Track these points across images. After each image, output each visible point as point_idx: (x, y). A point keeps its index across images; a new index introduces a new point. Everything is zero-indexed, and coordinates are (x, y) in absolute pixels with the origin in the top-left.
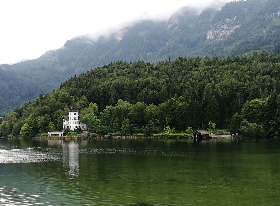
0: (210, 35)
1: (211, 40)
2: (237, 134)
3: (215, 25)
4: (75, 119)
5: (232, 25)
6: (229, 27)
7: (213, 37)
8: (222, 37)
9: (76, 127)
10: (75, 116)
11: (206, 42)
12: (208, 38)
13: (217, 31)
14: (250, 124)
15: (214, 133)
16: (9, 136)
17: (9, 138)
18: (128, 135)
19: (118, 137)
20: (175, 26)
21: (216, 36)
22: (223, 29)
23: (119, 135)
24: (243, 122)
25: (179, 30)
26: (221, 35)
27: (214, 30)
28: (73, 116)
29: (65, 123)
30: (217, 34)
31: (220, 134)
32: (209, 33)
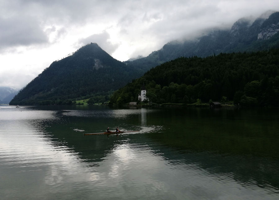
0: (260, 36)
1: (260, 39)
2: (239, 104)
3: (264, 29)
4: (144, 95)
5: (276, 28)
6: (274, 30)
7: (262, 38)
8: (268, 37)
9: (145, 99)
10: (144, 93)
11: (257, 41)
12: (258, 38)
13: (265, 33)
14: (248, 97)
15: (227, 103)
16: (114, 104)
17: (113, 106)
18: (173, 105)
19: (167, 106)
20: (236, 31)
21: (264, 36)
22: (269, 32)
23: (168, 105)
24: (243, 96)
25: (239, 33)
26: (268, 35)
27: (263, 33)
28: (143, 92)
29: (139, 97)
30: (265, 35)
31: (230, 104)
32: (259, 35)
